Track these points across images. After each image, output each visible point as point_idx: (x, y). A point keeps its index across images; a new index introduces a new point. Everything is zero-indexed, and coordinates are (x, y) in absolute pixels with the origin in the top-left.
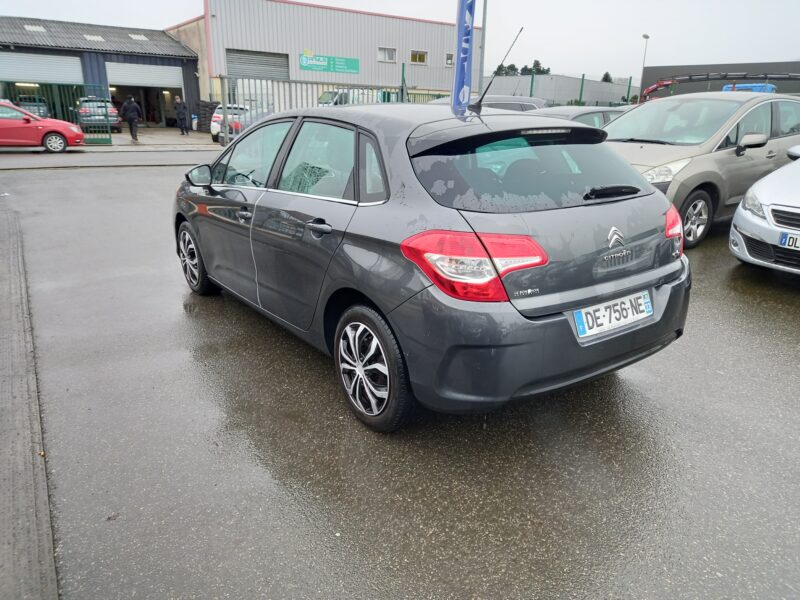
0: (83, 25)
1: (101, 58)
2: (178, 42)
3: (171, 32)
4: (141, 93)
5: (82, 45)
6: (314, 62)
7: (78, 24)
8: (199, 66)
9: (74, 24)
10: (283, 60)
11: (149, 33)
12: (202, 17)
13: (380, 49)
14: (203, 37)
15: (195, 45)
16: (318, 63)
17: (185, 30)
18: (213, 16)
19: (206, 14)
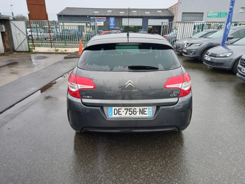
0: (146, 9)
1: (147, 18)
2: (170, 12)
3: (169, 9)
4: (158, 27)
5: (144, 15)
6: (213, 15)
7: (145, 9)
8: (174, 19)
9: (144, 9)
10: (201, 15)
11: (163, 10)
12: (177, 4)
13: (242, 8)
14: (176, 10)
15: (174, 12)
16: (214, 15)
17: (172, 8)
18: (181, 3)
19: (178, 2)
